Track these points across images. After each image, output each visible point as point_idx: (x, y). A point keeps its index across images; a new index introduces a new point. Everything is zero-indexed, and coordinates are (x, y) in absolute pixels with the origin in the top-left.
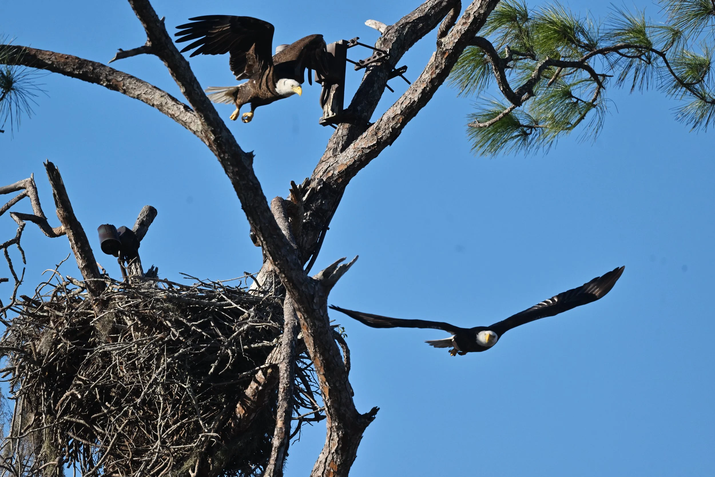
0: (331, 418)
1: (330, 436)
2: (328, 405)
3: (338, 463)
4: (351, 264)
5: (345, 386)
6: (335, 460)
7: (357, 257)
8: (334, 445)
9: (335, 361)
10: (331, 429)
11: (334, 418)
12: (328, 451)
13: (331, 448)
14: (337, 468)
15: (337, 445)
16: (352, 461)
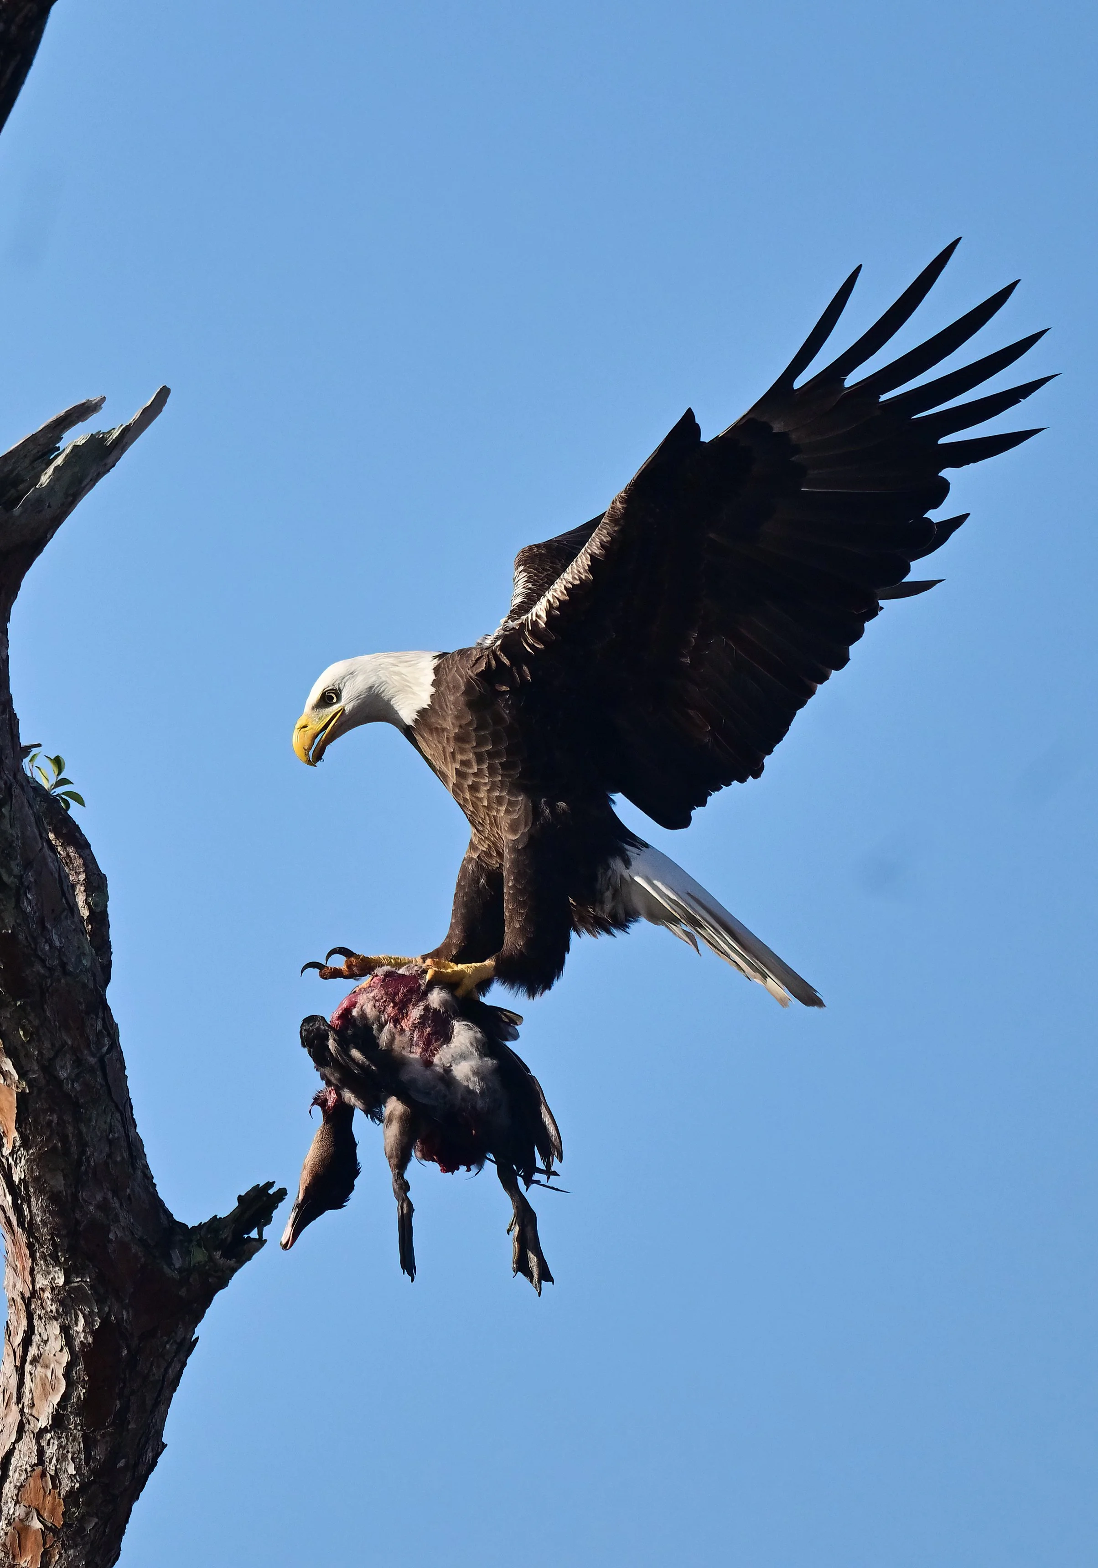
0: (30, 1246)
1: (27, 1342)
2: (16, 1179)
3: (66, 1485)
4: (129, 434)
5: (105, 1076)
6: (51, 1469)
7: (164, 394)
8: (47, 1388)
9: (52, 946)
10: (28, 1305)
11: (48, 1248)
12: (14, 1417)
13: (32, 1405)
14: (62, 1508)
15: (63, 1389)
16: (142, 1469)
